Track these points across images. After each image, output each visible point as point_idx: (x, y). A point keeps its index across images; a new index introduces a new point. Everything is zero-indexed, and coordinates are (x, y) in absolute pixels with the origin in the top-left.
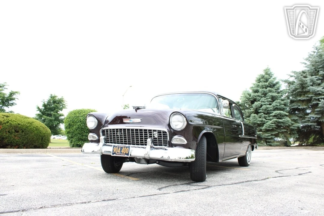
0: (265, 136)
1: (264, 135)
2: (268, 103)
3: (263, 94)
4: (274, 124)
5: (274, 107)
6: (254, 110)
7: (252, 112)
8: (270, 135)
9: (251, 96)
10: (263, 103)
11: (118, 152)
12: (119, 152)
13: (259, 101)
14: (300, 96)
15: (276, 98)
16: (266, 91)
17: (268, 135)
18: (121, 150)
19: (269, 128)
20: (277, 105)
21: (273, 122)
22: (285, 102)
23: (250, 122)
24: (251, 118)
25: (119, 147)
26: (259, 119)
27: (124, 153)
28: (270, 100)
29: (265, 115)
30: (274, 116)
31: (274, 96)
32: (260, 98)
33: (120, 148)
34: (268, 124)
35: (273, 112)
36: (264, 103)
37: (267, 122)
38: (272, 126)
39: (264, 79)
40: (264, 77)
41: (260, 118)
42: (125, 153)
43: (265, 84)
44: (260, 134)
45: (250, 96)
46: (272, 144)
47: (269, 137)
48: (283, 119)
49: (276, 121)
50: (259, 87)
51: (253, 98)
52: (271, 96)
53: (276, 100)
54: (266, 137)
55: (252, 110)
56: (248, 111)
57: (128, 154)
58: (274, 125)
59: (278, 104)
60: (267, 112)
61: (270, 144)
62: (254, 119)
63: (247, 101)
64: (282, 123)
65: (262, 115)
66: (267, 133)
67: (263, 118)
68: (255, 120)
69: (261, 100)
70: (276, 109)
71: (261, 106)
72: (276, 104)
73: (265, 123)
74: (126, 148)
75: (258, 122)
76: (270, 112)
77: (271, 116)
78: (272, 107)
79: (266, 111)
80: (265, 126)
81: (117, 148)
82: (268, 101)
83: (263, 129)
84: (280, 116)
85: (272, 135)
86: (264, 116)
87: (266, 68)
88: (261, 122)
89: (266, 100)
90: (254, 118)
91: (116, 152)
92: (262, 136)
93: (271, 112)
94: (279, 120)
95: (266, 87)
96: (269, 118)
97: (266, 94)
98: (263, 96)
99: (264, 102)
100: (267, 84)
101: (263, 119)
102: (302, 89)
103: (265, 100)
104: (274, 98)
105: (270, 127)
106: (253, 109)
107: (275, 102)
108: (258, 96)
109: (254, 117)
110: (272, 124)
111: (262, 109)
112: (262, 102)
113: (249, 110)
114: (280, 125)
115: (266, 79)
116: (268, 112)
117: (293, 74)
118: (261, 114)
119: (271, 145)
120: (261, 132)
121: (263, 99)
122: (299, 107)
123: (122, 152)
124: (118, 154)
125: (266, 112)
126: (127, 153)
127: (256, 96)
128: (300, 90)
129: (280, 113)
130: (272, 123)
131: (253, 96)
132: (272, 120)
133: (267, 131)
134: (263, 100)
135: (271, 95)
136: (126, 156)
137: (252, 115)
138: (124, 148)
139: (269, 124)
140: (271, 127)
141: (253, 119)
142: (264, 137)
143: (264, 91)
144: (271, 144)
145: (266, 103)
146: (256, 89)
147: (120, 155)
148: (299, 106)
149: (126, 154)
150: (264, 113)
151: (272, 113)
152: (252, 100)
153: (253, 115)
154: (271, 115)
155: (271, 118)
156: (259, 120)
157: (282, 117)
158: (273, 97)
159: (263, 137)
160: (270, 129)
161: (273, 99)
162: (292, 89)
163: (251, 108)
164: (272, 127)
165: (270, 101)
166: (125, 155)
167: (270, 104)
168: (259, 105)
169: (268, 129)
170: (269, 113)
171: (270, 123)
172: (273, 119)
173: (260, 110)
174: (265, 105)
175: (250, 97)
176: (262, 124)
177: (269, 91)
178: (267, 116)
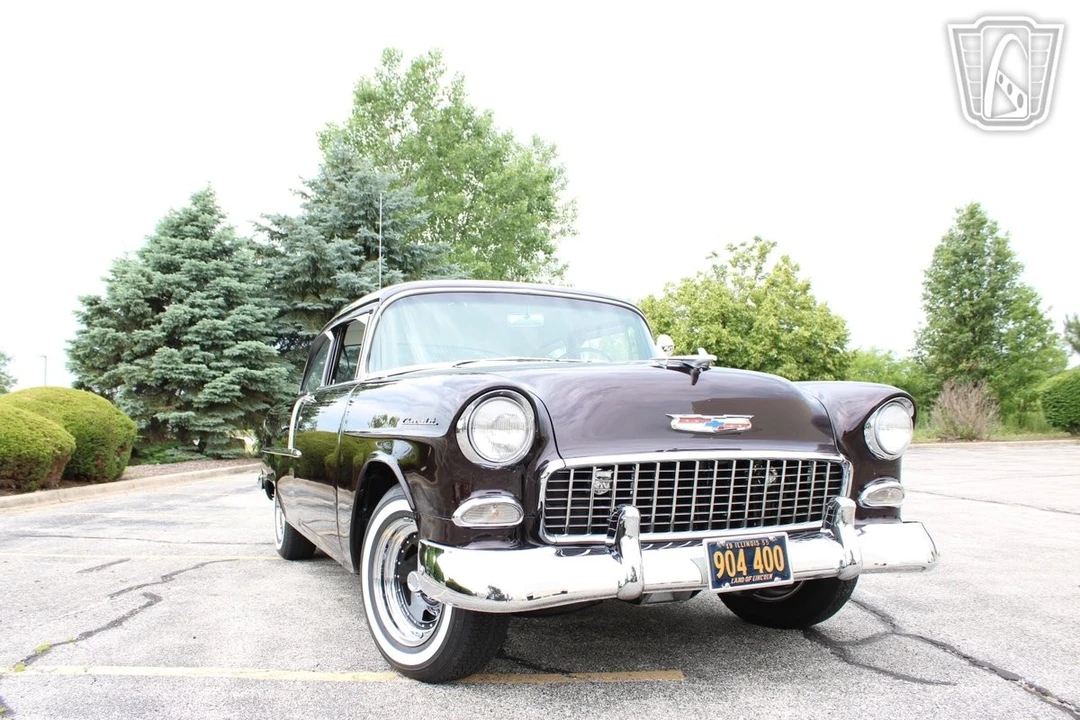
0: (204, 425)
1: (202, 422)
2: (216, 314)
3: (192, 280)
4: (239, 384)
5: (234, 326)
6: (165, 334)
7: (159, 339)
8: (221, 421)
9: (154, 282)
10: (196, 310)
11: (739, 574)
12: (744, 569)
13: (181, 301)
14: (303, 296)
15: (237, 297)
16: (208, 270)
17: (216, 421)
18: (749, 561)
19: (221, 400)
20: (245, 322)
21: (234, 379)
22: (264, 314)
23: (148, 377)
24: (156, 360)
25: (736, 552)
26: (185, 366)
27: (765, 572)
28: (220, 301)
29: (206, 353)
30: (239, 358)
31: (235, 291)
32: (184, 292)
33: (741, 552)
34: (217, 383)
35: (232, 346)
36: (202, 313)
37: (214, 377)
38: (233, 390)
39: (197, 226)
40: (197, 220)
41: (187, 361)
42: (770, 570)
43: (203, 246)
44: (187, 420)
45: (150, 281)
46: (224, 453)
47: (218, 430)
48: (268, 371)
49: (245, 377)
50: (179, 252)
51: (162, 289)
52: (223, 288)
53: (239, 304)
54: (208, 429)
55: (157, 332)
56: (145, 335)
57: (785, 575)
58: (237, 387)
59: (249, 319)
60: (213, 343)
61: (215, 452)
62: (170, 367)
63: (140, 298)
64: (263, 381)
65: (196, 351)
66: (210, 414)
67: (199, 363)
68: (173, 369)
69: (189, 300)
70: (243, 334)
71: (193, 322)
72: (244, 317)
73: (207, 382)
74: (766, 548)
75: (182, 376)
76: (221, 342)
77: (228, 357)
78: (231, 328)
79: (207, 340)
80: (207, 391)
81: (728, 552)
82: (212, 306)
83: (200, 403)
84: (257, 358)
85: (227, 421)
86: (204, 358)
87: (204, 189)
88: (192, 377)
89: (208, 302)
90: (169, 364)
91: (732, 574)
92: (193, 425)
93: (225, 342)
94: (253, 371)
95: (202, 255)
96: (219, 364)
97: (206, 281)
98: (194, 285)
99: (199, 306)
100: (208, 244)
101: (201, 365)
102: (314, 275)
103: (204, 301)
104: (232, 296)
105: (225, 396)
106: (163, 330)
107: (237, 309)
108: (179, 284)
109: (170, 357)
110: (233, 386)
111: (197, 332)
112: (193, 305)
113: (147, 332)
114: (253, 388)
115: (203, 228)
116: (216, 342)
117: (267, 223)
118: (192, 349)
119: (219, 458)
120: (191, 413)
121: (198, 297)
122: (300, 333)
123: (756, 567)
124: (741, 580)
125: (210, 343)
126: (780, 569)
127: (170, 285)
128: (307, 279)
129: (258, 348)
130: (233, 383)
131: (161, 282)
132: (233, 372)
133: (211, 407)
134: (199, 301)
135: (226, 284)
136: (778, 582)
137: (160, 350)
138: (761, 547)
139: (223, 386)
140: (227, 394)
141: (164, 365)
142: (201, 429)
143: (201, 271)
144: (219, 452)
145: (210, 311)
146: (166, 257)
147: (751, 582)
148: (300, 328)
149: (776, 573)
150: (203, 348)
151: (228, 347)
152: (154, 295)
153: (165, 350)
154: (226, 352)
155: (227, 363)
156: (184, 371)
157: (260, 363)
158: (229, 291)
159: (197, 429)
160: (226, 400)
161: (231, 299)
162: (281, 272)
163: (152, 326)
164: (231, 394)
165: (219, 306)
166: (772, 580)
167: (220, 317)
168: (185, 316)
169: (217, 400)
170: (217, 345)
171: (224, 382)
172: (231, 367)
173: (186, 334)
174: (205, 316)
175: (151, 286)
176: (199, 385)
177: (217, 270)
178: (212, 355)
